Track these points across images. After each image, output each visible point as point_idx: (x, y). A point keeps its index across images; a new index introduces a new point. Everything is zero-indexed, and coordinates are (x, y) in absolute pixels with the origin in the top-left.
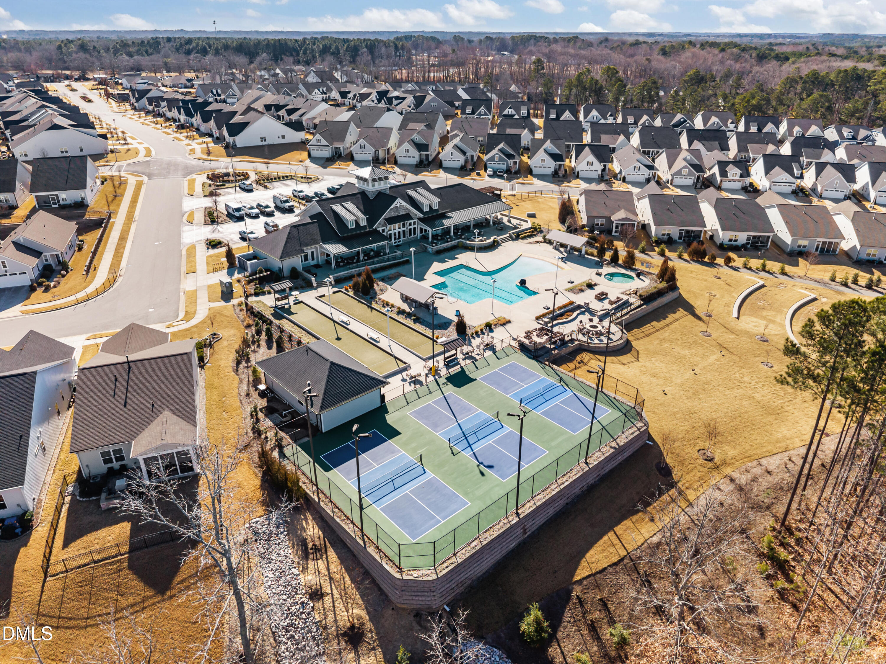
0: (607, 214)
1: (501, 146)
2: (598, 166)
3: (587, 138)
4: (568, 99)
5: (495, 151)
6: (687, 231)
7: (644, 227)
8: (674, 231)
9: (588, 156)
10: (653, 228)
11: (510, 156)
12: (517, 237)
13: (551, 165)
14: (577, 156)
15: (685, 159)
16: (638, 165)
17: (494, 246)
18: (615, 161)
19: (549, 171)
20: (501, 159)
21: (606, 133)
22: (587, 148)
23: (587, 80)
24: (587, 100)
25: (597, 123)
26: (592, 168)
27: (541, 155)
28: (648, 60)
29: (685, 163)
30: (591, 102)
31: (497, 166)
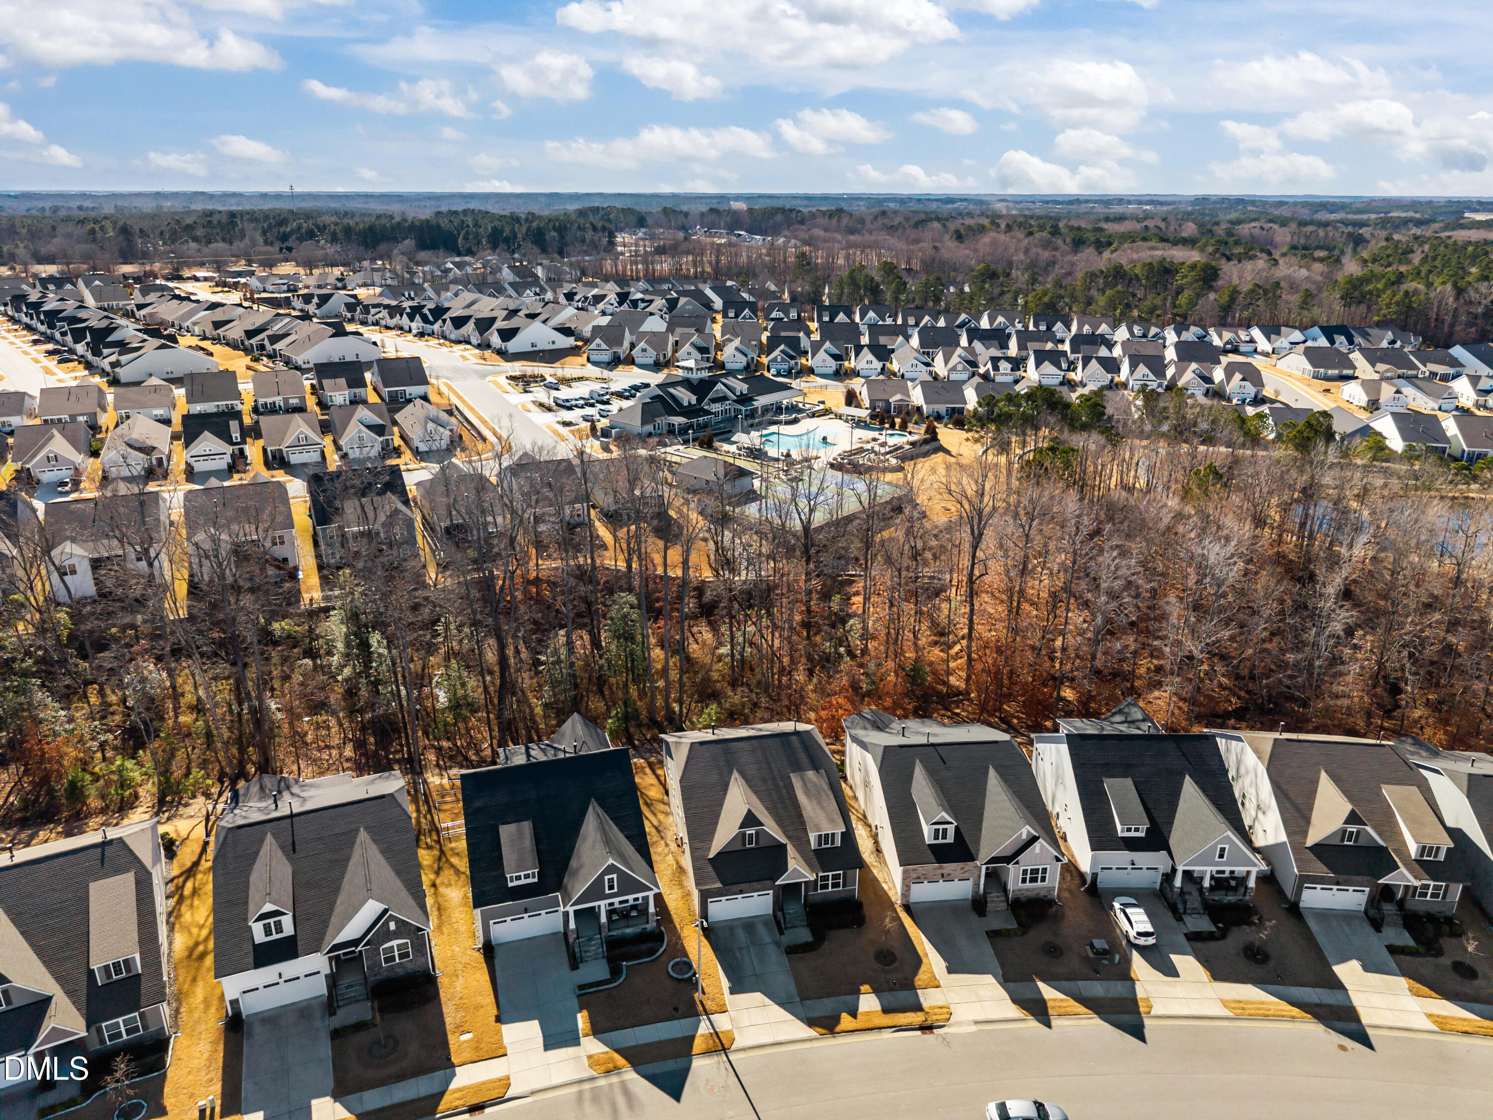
0: (885, 397)
1: (782, 347)
2: (877, 365)
3: (865, 340)
4: (840, 299)
5: (776, 353)
6: (954, 409)
7: (919, 409)
8: (942, 408)
9: (867, 355)
10: (925, 407)
11: (792, 357)
12: (813, 415)
13: (832, 364)
14: (857, 355)
15: (960, 356)
16: (915, 362)
17: (795, 421)
18: (894, 361)
19: (830, 371)
20: (783, 360)
21: (884, 334)
22: (866, 349)
23: (860, 278)
24: (862, 300)
25: (876, 325)
26: (872, 366)
27: (822, 355)
28: (935, 248)
29: (959, 360)
30: (867, 302)
31: (779, 367)
